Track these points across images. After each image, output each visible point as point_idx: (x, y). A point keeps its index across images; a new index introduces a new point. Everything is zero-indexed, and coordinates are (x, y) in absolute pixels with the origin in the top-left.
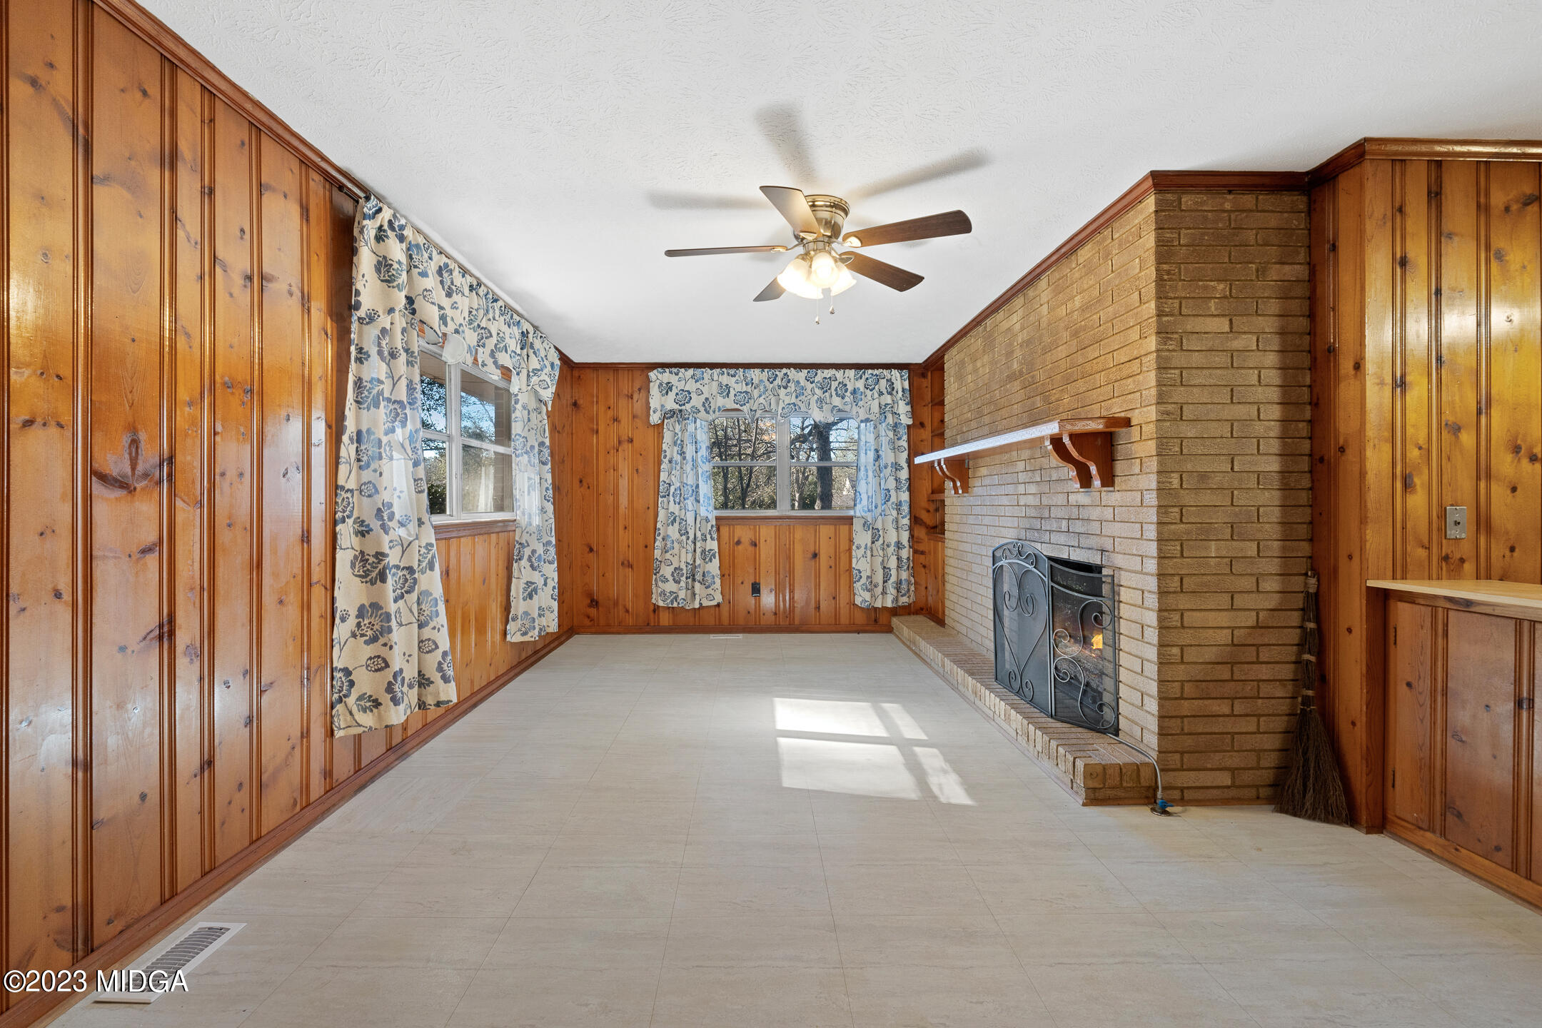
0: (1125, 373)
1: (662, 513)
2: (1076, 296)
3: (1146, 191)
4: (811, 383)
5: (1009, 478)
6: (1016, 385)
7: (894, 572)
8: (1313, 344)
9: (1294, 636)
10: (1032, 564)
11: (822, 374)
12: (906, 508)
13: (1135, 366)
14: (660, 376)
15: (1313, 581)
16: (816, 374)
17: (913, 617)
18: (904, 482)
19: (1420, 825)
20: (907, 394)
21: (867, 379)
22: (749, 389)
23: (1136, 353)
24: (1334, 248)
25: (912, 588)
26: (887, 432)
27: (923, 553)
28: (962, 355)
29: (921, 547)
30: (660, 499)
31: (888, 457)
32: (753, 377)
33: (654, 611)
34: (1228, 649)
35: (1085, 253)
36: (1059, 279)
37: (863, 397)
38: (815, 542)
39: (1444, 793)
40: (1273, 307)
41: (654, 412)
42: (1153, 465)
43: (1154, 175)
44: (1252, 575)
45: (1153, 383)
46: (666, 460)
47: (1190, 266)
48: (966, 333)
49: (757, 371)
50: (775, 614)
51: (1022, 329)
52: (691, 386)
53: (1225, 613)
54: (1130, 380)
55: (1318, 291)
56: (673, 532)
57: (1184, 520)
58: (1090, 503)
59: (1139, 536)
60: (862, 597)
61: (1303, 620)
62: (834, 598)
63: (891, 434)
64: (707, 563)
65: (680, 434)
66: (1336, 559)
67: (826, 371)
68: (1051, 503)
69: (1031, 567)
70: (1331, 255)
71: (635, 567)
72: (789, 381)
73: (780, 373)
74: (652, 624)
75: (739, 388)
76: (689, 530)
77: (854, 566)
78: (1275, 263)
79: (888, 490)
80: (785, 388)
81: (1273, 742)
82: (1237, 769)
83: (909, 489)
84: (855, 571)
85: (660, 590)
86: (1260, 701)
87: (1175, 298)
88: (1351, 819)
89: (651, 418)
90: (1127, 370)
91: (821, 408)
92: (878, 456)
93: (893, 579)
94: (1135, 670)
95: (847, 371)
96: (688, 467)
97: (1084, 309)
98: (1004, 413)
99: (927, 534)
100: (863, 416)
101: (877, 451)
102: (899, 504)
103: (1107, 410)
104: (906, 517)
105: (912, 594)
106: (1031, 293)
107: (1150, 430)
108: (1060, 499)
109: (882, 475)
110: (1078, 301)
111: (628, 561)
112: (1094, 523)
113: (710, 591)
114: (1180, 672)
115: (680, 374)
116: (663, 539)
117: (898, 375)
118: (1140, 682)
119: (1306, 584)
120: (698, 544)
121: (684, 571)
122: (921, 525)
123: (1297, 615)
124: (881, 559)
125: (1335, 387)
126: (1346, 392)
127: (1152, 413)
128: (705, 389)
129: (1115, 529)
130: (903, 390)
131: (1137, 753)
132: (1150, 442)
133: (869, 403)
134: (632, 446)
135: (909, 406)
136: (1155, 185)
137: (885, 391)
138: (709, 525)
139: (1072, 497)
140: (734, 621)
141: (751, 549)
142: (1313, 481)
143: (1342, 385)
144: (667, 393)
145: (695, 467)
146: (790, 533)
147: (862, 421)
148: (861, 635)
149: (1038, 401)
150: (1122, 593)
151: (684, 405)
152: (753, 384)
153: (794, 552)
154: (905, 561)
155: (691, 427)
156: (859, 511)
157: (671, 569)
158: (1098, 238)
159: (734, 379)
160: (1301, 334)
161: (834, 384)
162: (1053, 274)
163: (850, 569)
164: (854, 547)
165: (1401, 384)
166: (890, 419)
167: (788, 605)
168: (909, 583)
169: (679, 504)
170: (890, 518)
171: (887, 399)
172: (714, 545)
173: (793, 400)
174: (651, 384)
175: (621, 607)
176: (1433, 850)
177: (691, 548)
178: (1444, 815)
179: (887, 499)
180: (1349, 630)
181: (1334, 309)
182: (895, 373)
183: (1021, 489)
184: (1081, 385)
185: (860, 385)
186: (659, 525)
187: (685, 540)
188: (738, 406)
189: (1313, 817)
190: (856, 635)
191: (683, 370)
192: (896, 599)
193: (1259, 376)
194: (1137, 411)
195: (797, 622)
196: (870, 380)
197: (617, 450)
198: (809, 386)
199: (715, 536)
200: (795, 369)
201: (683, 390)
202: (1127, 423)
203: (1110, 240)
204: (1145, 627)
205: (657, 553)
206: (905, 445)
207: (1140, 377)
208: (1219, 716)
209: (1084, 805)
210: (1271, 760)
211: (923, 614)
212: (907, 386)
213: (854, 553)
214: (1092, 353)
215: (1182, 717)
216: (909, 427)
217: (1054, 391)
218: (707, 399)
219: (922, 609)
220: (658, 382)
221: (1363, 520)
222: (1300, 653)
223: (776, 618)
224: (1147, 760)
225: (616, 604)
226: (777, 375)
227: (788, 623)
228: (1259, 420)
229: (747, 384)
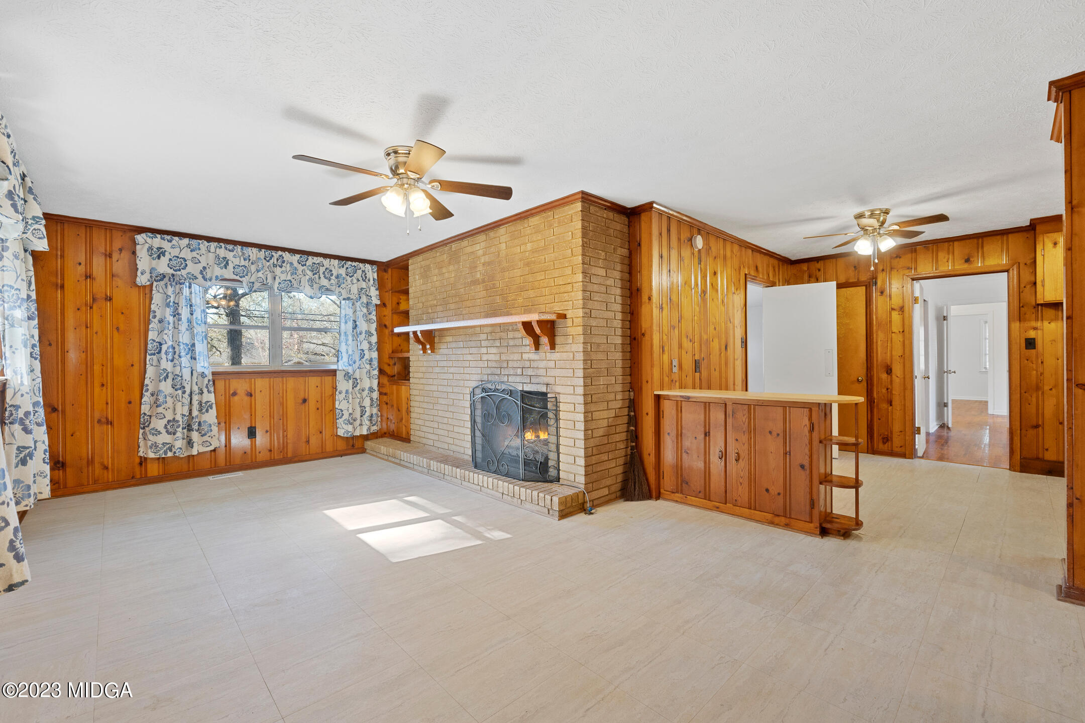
0: (562, 290)
1: (150, 371)
2: (527, 243)
3: (577, 199)
4: (303, 266)
5: (472, 344)
6: (480, 288)
7: (368, 409)
8: (631, 286)
9: (625, 419)
10: (507, 394)
11: (311, 260)
12: (375, 363)
13: (569, 288)
14: (149, 240)
15: (632, 393)
16: (307, 259)
17: (380, 440)
18: (374, 344)
19: (673, 491)
20: (376, 283)
21: (347, 268)
22: (246, 263)
23: (569, 281)
24: (639, 245)
25: (379, 419)
26: (362, 308)
27: (386, 394)
28: (428, 262)
29: (384, 391)
30: (148, 357)
31: (363, 326)
32: (251, 254)
33: (141, 464)
34: (607, 428)
35: (534, 221)
36: (515, 231)
37: (345, 281)
38: (305, 390)
39: (682, 475)
40: (619, 267)
41: (142, 274)
42: (581, 339)
43: (583, 192)
44: (613, 392)
45: (581, 297)
46: (156, 320)
47: (594, 242)
48: (432, 249)
49: (255, 250)
50: (270, 451)
51: (484, 255)
52: (186, 254)
53: (605, 412)
54: (566, 294)
55: (633, 263)
56: (166, 387)
57: (592, 367)
58: (538, 359)
59: (572, 376)
60: (344, 429)
61: (629, 412)
62: (321, 432)
63: (365, 310)
64: (203, 414)
65: (173, 296)
66: (642, 383)
67: (315, 258)
68: (508, 358)
69: (507, 396)
70: (639, 247)
71: (115, 424)
72: (283, 262)
73: (276, 255)
74: (138, 476)
75: (237, 261)
76: (185, 384)
77: (337, 406)
78: (619, 247)
79: (363, 350)
80: (281, 267)
81: (620, 470)
82: (610, 485)
83: (378, 350)
84: (338, 411)
85: (149, 443)
86: (617, 451)
87: (588, 256)
88: (650, 497)
89: (138, 279)
90: (562, 289)
91: (312, 286)
92: (356, 326)
93: (368, 414)
94: (570, 445)
95: (332, 260)
96: (183, 326)
97: (533, 251)
98: (468, 303)
99: (388, 381)
100: (345, 295)
101: (355, 321)
102: (371, 360)
103: (550, 308)
104: (376, 369)
105: (379, 423)
106: (492, 234)
107: (579, 321)
108: (517, 357)
109: (358, 339)
110: (529, 246)
111: (107, 419)
112: (541, 370)
113: (206, 438)
114: (592, 443)
115: (174, 242)
116: (152, 395)
117: (370, 268)
118: (574, 451)
119: (629, 395)
120: (196, 398)
121: (181, 423)
122: (384, 374)
123: (627, 409)
124: (358, 400)
125: (640, 306)
126: (645, 310)
127: (580, 313)
128: (202, 259)
129: (557, 372)
130: (374, 279)
131: (573, 488)
132: (579, 327)
133: (349, 286)
134: (112, 306)
135: (378, 291)
136: (582, 198)
137: (360, 279)
138: (206, 381)
139: (525, 356)
140: (230, 462)
141: (247, 399)
142: (631, 348)
143: (643, 306)
144: (159, 257)
145: (190, 328)
146: (283, 384)
147: (344, 299)
148: (343, 457)
149: (498, 299)
150: (561, 406)
151: (180, 270)
152: (249, 260)
153: (286, 400)
154: (375, 400)
155: (186, 291)
156: (342, 365)
157: (165, 421)
158: (544, 215)
159: (232, 254)
160: (627, 281)
161: (322, 269)
162: (511, 227)
163: (333, 409)
164: (337, 393)
165: (661, 308)
166: (364, 299)
167: (281, 442)
168: (377, 414)
169: (172, 361)
170: (365, 370)
171: (364, 285)
172: (211, 398)
173: (289, 277)
174: (138, 247)
175: (97, 465)
176: (678, 500)
177: (186, 401)
178: (682, 485)
179: (362, 356)
180: (647, 414)
181: (639, 272)
182: (368, 266)
183: (484, 350)
184: (531, 293)
185: (342, 272)
186: (147, 381)
187: (180, 395)
188: (238, 278)
189: (638, 500)
190: (339, 458)
191: (177, 238)
192: (369, 429)
193: (615, 299)
194: (570, 311)
195: (290, 455)
196: (349, 270)
197: (91, 308)
198: (300, 268)
199: (212, 389)
200: (289, 253)
201: (178, 257)
202: (564, 316)
203: (552, 218)
204: (576, 422)
205: (145, 408)
206: (375, 318)
207: (573, 294)
208: (604, 461)
209: (558, 520)
210: (620, 478)
211: (386, 437)
212: (376, 277)
213: (337, 397)
214: (540, 276)
215: (592, 465)
216: (376, 305)
217: (511, 294)
218: (204, 268)
219: (385, 433)
220: (147, 246)
221: (652, 366)
222: (628, 427)
223: (271, 454)
224: (580, 490)
225: (90, 462)
226: (273, 256)
227: (282, 457)
228: (615, 319)
229: (245, 259)
